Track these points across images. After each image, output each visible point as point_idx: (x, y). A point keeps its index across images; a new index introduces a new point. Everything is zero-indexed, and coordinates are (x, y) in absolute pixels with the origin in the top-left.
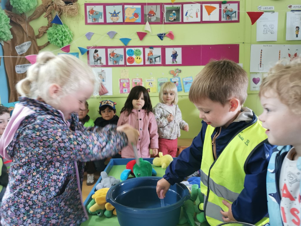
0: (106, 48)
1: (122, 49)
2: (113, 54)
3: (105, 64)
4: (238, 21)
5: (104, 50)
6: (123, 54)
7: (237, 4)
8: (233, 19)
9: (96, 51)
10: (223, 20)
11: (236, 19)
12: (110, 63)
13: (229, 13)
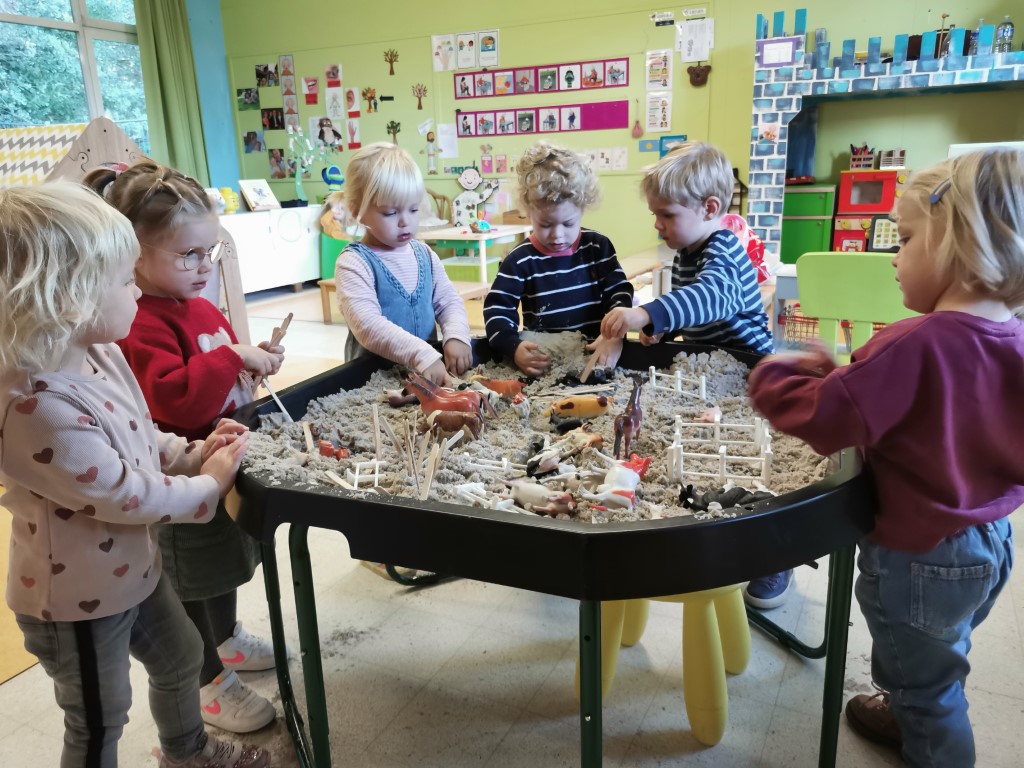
0: (476, 113)
1: (492, 115)
2: (482, 121)
3: (474, 133)
4: (627, 85)
5: (473, 116)
6: (492, 120)
7: (625, 62)
8: (621, 82)
9: (465, 118)
10: (607, 83)
11: (624, 82)
12: (480, 132)
13: (616, 74)
